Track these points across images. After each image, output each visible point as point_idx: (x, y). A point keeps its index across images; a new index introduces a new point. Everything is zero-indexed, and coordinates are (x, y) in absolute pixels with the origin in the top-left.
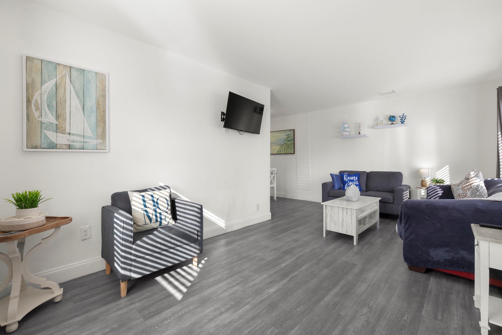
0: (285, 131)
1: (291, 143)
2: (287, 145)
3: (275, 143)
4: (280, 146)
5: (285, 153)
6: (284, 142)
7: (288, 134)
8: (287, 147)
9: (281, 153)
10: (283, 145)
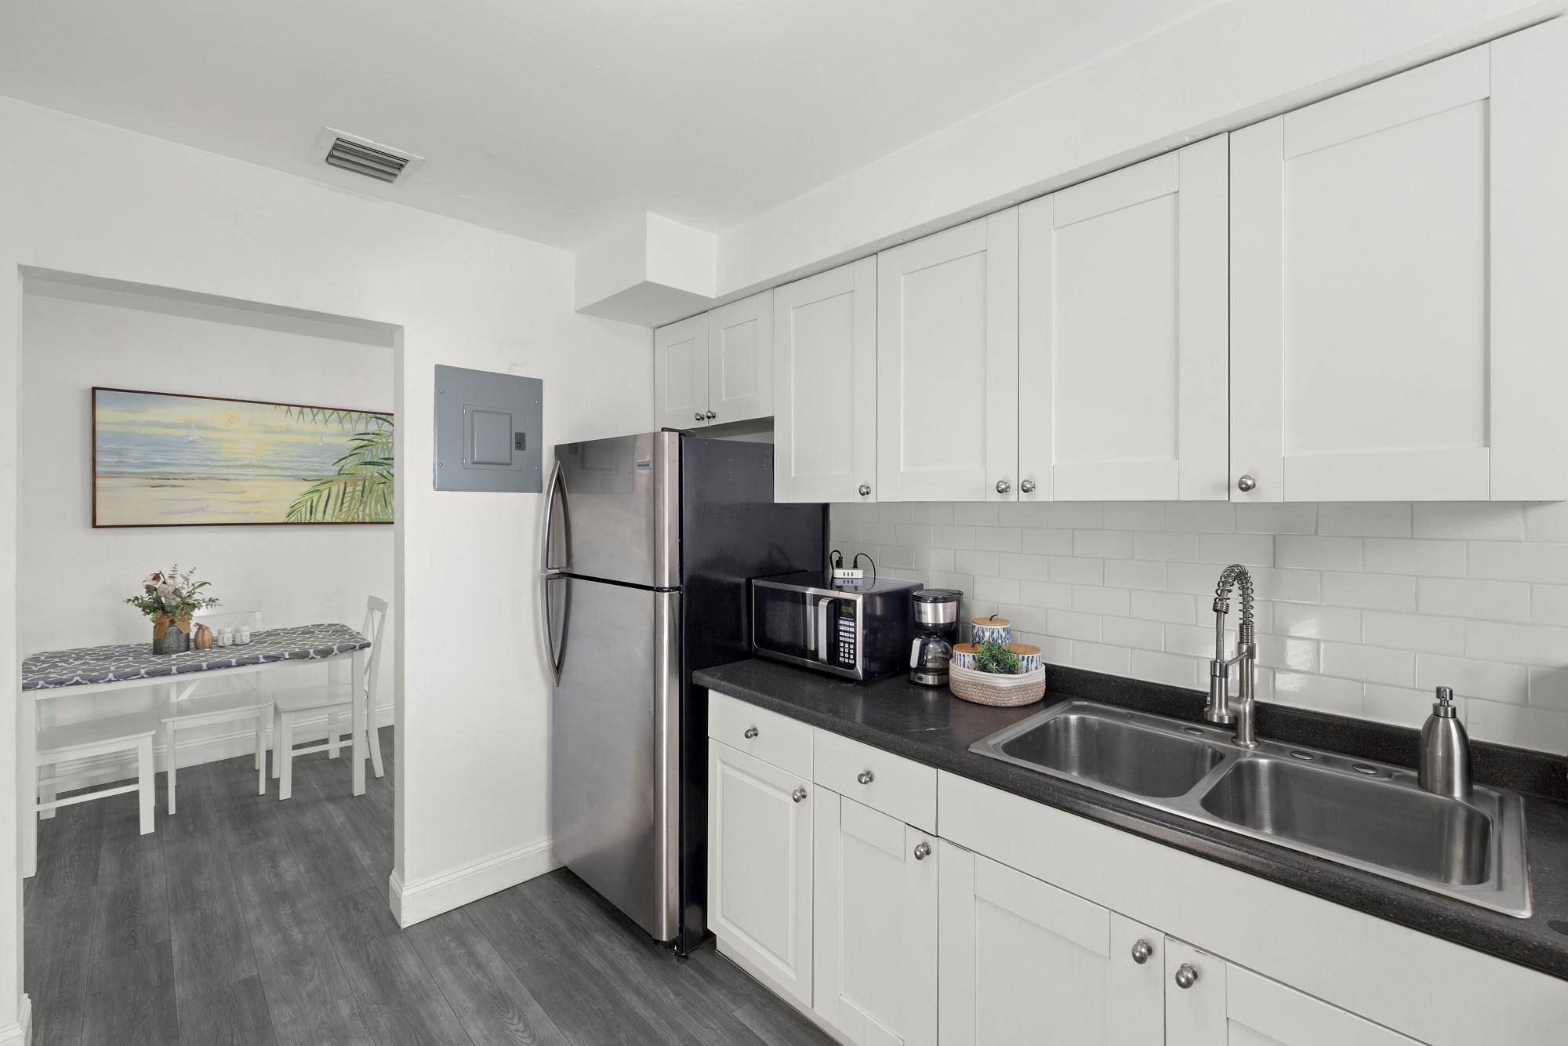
0: (342, 414)
1: (385, 473)
2: (361, 483)
3: (266, 467)
4: (308, 486)
5: (343, 518)
6: (337, 467)
7: (361, 428)
8: (358, 493)
9: (319, 518)
10: (332, 481)
